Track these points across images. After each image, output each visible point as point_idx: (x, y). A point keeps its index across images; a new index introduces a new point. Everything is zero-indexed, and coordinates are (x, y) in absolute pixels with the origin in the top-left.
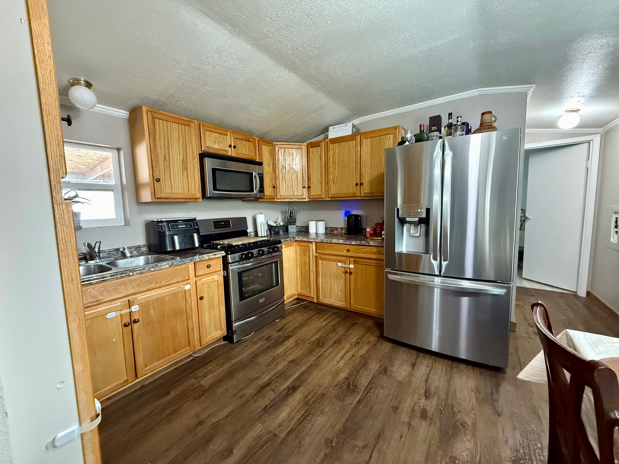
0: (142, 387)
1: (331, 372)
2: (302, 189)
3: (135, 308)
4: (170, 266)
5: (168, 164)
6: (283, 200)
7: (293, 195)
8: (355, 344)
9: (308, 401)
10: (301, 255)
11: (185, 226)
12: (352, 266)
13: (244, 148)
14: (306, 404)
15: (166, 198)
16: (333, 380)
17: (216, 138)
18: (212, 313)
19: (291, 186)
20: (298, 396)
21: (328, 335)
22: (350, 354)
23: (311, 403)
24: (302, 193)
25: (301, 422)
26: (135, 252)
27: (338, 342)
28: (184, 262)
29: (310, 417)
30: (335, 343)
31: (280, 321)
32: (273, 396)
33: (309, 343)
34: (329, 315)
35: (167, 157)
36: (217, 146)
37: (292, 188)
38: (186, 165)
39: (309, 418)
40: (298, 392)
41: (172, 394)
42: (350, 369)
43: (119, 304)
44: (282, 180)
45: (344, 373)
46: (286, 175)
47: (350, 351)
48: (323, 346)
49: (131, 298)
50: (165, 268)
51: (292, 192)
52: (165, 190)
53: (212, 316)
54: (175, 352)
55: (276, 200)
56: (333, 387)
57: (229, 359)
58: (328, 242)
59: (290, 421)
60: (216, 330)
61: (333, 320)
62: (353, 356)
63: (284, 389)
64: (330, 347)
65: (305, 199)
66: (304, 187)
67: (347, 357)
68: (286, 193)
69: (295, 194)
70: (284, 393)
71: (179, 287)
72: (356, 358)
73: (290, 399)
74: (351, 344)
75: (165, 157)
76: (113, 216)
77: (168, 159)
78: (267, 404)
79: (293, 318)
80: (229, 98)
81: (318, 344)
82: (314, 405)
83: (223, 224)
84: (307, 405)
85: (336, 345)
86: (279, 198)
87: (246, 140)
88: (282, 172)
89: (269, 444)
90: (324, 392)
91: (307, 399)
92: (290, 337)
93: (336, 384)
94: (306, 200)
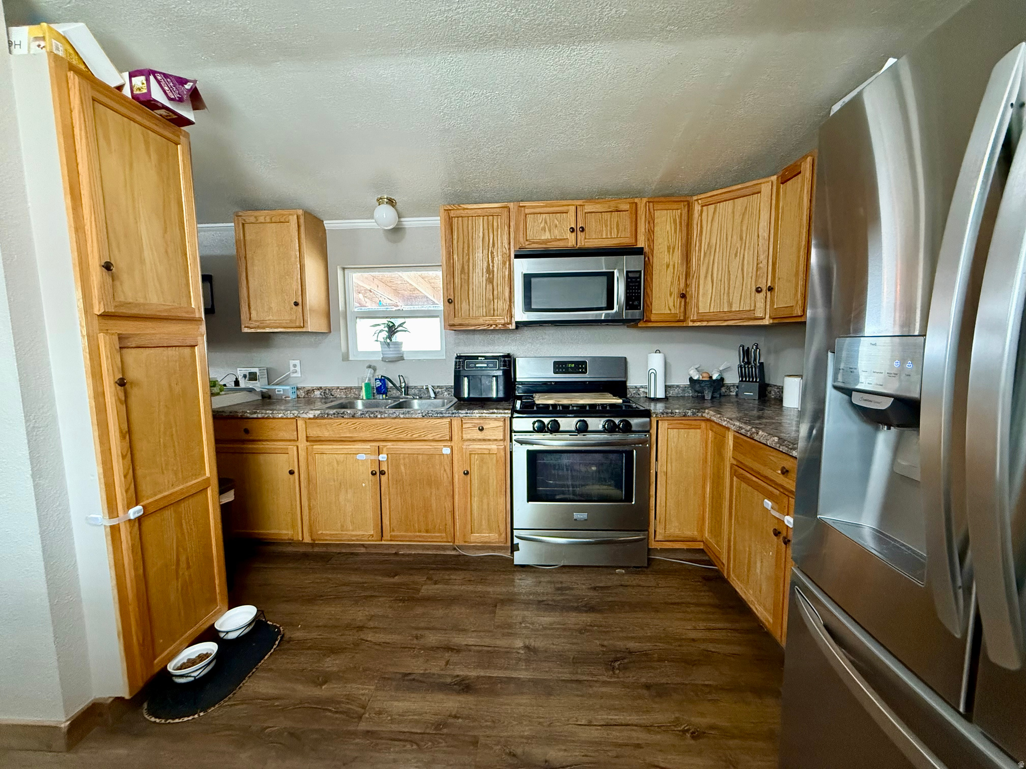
0: (396, 554)
1: (549, 725)
2: (753, 294)
3: (383, 457)
4: (423, 416)
5: (466, 278)
6: (705, 324)
7: (730, 312)
8: (684, 731)
9: (445, 725)
10: (715, 455)
11: (486, 365)
12: (789, 520)
13: (606, 226)
14: (438, 726)
15: (460, 325)
16: (525, 741)
17: (546, 222)
18: (485, 501)
19: (726, 289)
20: (451, 703)
21: (660, 660)
22: (641, 736)
23: (445, 731)
24: (753, 305)
25: (396, 738)
26: (446, 393)
27: (659, 692)
28: (441, 415)
29: (412, 746)
30: (648, 687)
31: (623, 574)
32: (435, 670)
33: (603, 646)
34: (734, 627)
35: (466, 267)
36: (546, 236)
37: (729, 293)
38: (491, 276)
39: (408, 746)
40: (462, 698)
41: (397, 579)
42: (585, 759)
43: (369, 447)
44: (706, 277)
45: (561, 753)
46: (716, 265)
47: (649, 731)
48: (617, 672)
49: (381, 444)
50: (416, 417)
51: (726, 305)
52: (460, 314)
53: (485, 507)
54: (427, 531)
55: (691, 324)
56: (507, 751)
57: (482, 581)
58: (749, 434)
59: (392, 721)
60: (491, 530)
61: (729, 643)
62: (638, 746)
63: (458, 676)
64: (625, 685)
65: (762, 319)
66: (758, 290)
67: (616, 735)
68: (712, 306)
69: (735, 308)
70: (449, 680)
71: (436, 447)
72: (635, 757)
73: (440, 696)
74: (677, 722)
75: (463, 267)
76: (438, 347)
77: (466, 271)
78: (416, 671)
79: (653, 584)
80: (530, 150)
81: (616, 660)
82: (440, 740)
83: (571, 368)
84: (436, 729)
85: (645, 692)
86: (695, 318)
87: (610, 210)
88: (706, 261)
89: (344, 717)
90: (482, 740)
91: (451, 720)
92: (593, 611)
93: (519, 751)
94: (767, 322)
